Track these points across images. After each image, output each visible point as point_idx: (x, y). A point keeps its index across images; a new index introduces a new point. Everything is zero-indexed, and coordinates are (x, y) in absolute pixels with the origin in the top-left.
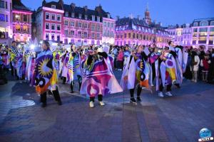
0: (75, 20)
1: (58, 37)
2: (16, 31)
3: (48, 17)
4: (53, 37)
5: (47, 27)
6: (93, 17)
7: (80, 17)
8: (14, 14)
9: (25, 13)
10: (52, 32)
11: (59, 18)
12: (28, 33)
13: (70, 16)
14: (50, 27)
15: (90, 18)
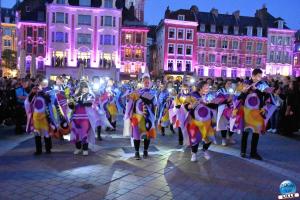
0: (217, 36)
1: (188, 66)
2: (125, 58)
3: (172, 34)
4: (179, 65)
5: (171, 50)
6: (250, 30)
7: (225, 31)
8: (124, 33)
9: (139, 31)
10: (179, 58)
11: (189, 35)
12: (142, 60)
13: (208, 30)
14: (175, 50)
15: (243, 32)
